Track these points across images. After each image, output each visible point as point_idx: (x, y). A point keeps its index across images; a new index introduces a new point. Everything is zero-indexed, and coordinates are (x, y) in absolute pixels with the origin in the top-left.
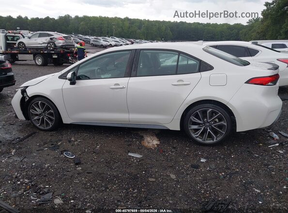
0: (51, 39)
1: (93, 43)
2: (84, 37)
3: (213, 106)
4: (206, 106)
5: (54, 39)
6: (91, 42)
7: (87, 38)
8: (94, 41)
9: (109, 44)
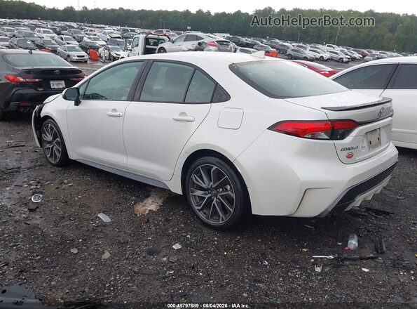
0: (200, 44)
1: (292, 53)
2: (281, 43)
3: (218, 162)
4: (210, 161)
5: (204, 45)
6: (289, 52)
7: (284, 46)
8: (293, 50)
9: (318, 56)
